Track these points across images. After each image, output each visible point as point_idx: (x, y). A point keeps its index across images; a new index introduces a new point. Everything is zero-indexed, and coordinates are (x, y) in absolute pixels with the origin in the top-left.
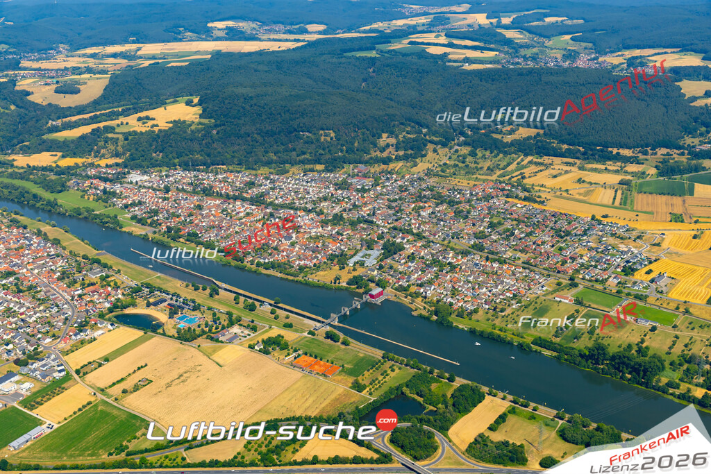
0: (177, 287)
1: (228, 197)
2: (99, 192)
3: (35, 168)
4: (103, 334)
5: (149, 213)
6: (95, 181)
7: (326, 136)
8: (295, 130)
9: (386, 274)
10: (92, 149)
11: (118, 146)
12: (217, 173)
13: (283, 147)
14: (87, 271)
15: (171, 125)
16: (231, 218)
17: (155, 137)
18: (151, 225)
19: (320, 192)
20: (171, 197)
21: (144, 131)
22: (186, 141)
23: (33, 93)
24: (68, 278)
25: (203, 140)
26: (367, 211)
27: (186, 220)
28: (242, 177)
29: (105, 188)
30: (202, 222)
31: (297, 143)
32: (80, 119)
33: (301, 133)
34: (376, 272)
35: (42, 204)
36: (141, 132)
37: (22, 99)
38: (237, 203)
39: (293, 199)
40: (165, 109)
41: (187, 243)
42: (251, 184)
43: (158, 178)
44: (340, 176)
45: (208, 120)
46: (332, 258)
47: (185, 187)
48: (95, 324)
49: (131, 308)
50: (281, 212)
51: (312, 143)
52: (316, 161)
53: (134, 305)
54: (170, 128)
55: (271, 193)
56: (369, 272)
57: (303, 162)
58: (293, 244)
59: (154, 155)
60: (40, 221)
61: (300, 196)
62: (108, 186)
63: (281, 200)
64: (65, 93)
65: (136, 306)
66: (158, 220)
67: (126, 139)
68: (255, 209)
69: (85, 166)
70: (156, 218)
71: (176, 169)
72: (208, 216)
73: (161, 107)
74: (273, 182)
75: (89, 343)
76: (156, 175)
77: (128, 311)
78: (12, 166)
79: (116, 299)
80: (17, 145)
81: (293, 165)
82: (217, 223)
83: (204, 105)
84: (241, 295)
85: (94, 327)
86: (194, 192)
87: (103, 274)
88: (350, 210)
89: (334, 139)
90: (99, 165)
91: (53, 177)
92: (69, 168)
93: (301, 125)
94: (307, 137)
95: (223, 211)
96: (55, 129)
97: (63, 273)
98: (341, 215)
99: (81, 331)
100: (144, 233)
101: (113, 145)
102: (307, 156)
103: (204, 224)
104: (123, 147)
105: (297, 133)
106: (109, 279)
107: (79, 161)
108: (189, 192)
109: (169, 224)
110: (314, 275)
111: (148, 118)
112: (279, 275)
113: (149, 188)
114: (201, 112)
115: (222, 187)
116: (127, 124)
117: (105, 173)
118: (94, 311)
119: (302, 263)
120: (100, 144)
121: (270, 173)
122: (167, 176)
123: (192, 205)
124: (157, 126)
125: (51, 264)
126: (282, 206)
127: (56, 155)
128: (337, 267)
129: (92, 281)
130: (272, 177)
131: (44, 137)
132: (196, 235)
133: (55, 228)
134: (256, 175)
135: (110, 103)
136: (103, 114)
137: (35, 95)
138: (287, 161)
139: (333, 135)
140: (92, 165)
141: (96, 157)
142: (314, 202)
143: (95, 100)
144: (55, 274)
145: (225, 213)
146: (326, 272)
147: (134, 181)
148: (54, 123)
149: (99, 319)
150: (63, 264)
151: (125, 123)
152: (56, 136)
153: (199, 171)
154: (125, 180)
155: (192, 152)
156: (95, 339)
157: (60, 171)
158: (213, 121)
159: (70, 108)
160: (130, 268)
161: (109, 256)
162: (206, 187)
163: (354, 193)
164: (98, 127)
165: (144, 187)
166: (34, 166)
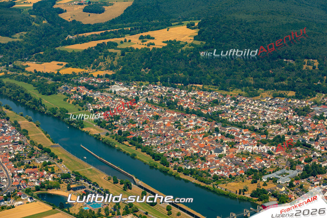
0: (100, 179)
1: (187, 111)
2: (80, 97)
3: (39, 73)
4: (21, 204)
5: (112, 118)
6: (81, 88)
7: (309, 64)
8: (280, 57)
9: (293, 192)
10: (92, 61)
11: (114, 60)
12: (190, 91)
13: (263, 72)
14: (36, 157)
15: (166, 44)
16: (179, 129)
17: (148, 54)
18: (107, 128)
19: (276, 116)
20: (137, 107)
21: (140, 48)
22: (174, 59)
23: (66, 11)
24: (19, 160)
25: (190, 60)
26: (311, 136)
27: (139, 127)
28: (212, 96)
29: (87, 94)
30: (152, 130)
31: (277, 69)
32: (92, 35)
33: (285, 60)
34: (283, 189)
35: (30, 103)
36: (137, 49)
37: (54, 16)
38: (192, 117)
39: (247, 119)
40: (168, 30)
41: (130, 145)
42: (216, 102)
43: (136, 90)
44: (306, 103)
45: (200, 42)
46: (250, 172)
47: (154, 100)
48: (20, 196)
49: (55, 189)
50: (228, 129)
51: (293, 70)
52: (290, 87)
53: (58, 188)
54: (164, 47)
55: (229, 112)
56: (277, 188)
57: (277, 88)
58: (220, 157)
59: (143, 70)
60: (22, 115)
61: (255, 117)
62: (89, 93)
63: (234, 119)
64: (91, 12)
65: (60, 188)
66: (116, 124)
67: (123, 54)
68: (205, 124)
69: (80, 75)
70: (115, 122)
71: (156, 84)
72: (160, 125)
73: (165, 28)
74: (237, 102)
75: (8, 209)
76: (135, 88)
77: (51, 192)
78: (23, 70)
79: (46, 181)
80: (34, 53)
81: (267, 89)
82: (164, 132)
83: (201, 28)
84: (149, 191)
85: (17, 198)
86: (161, 104)
87: (47, 161)
88: (295, 134)
89: (317, 68)
90: (92, 75)
91: (50, 81)
92: (66, 76)
93: (287, 52)
94: (290, 64)
95: (176, 123)
96: (70, 43)
97: (17, 156)
98: (284, 137)
99: (6, 200)
100: (97, 134)
101: (111, 59)
102: (285, 83)
103: (152, 132)
104: (118, 61)
105: (280, 60)
106: (50, 166)
107: (78, 70)
108: (156, 104)
109: (122, 129)
110: (225, 185)
111: (149, 37)
112: (194, 181)
113: (123, 97)
114: (197, 34)
115: (187, 103)
116: (130, 41)
117: (93, 82)
118: (24, 188)
119: (221, 173)
120: (100, 57)
121: (239, 94)
122: (144, 89)
123: (151, 115)
124: (153, 44)
125: (11, 148)
126: (232, 124)
127: (62, 65)
128: (250, 181)
129: (35, 165)
130: (238, 99)
131: (57, 49)
132: (140, 140)
133: (31, 122)
134: (225, 96)
135: (125, 22)
136: (113, 32)
137: (67, 13)
138: (262, 86)
139: (316, 63)
140: (86, 75)
141: (93, 68)
142: (265, 124)
143: (113, 19)
144: (10, 156)
145: (176, 124)
146: (238, 184)
147: (113, 91)
148: (71, 37)
149: (24, 193)
150: (21, 150)
151: (128, 41)
152: (67, 49)
153: (175, 87)
154: (107, 90)
155: (175, 70)
156: (13, 207)
157: (57, 78)
158: (204, 43)
159: (90, 25)
160: (72, 160)
161: (61, 148)
162: (173, 102)
163: (309, 120)
164: (103, 43)
165: (120, 97)
166: (39, 72)
